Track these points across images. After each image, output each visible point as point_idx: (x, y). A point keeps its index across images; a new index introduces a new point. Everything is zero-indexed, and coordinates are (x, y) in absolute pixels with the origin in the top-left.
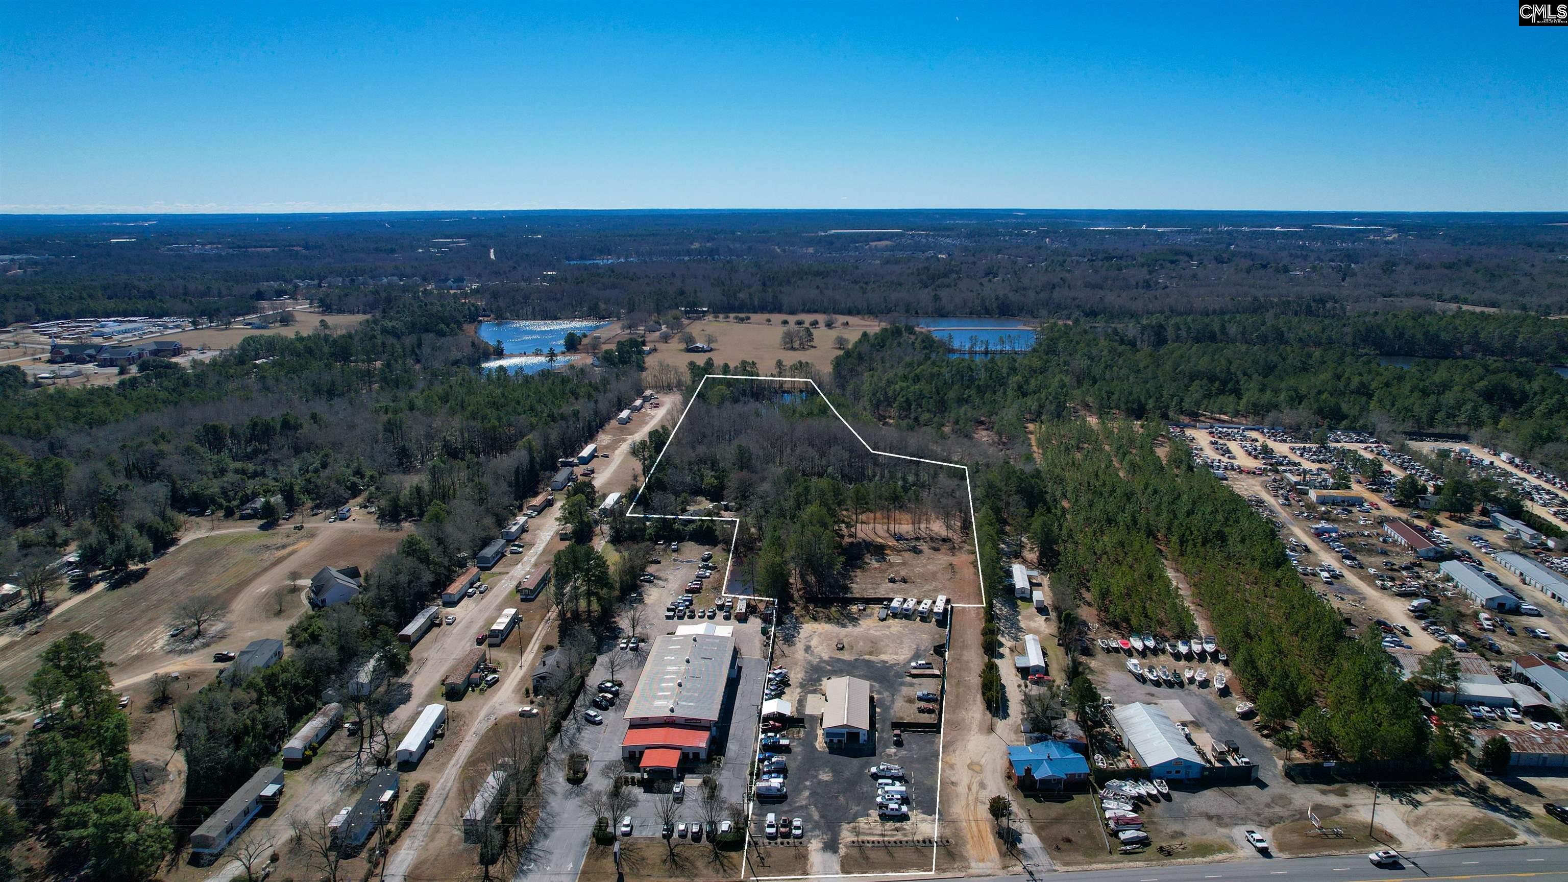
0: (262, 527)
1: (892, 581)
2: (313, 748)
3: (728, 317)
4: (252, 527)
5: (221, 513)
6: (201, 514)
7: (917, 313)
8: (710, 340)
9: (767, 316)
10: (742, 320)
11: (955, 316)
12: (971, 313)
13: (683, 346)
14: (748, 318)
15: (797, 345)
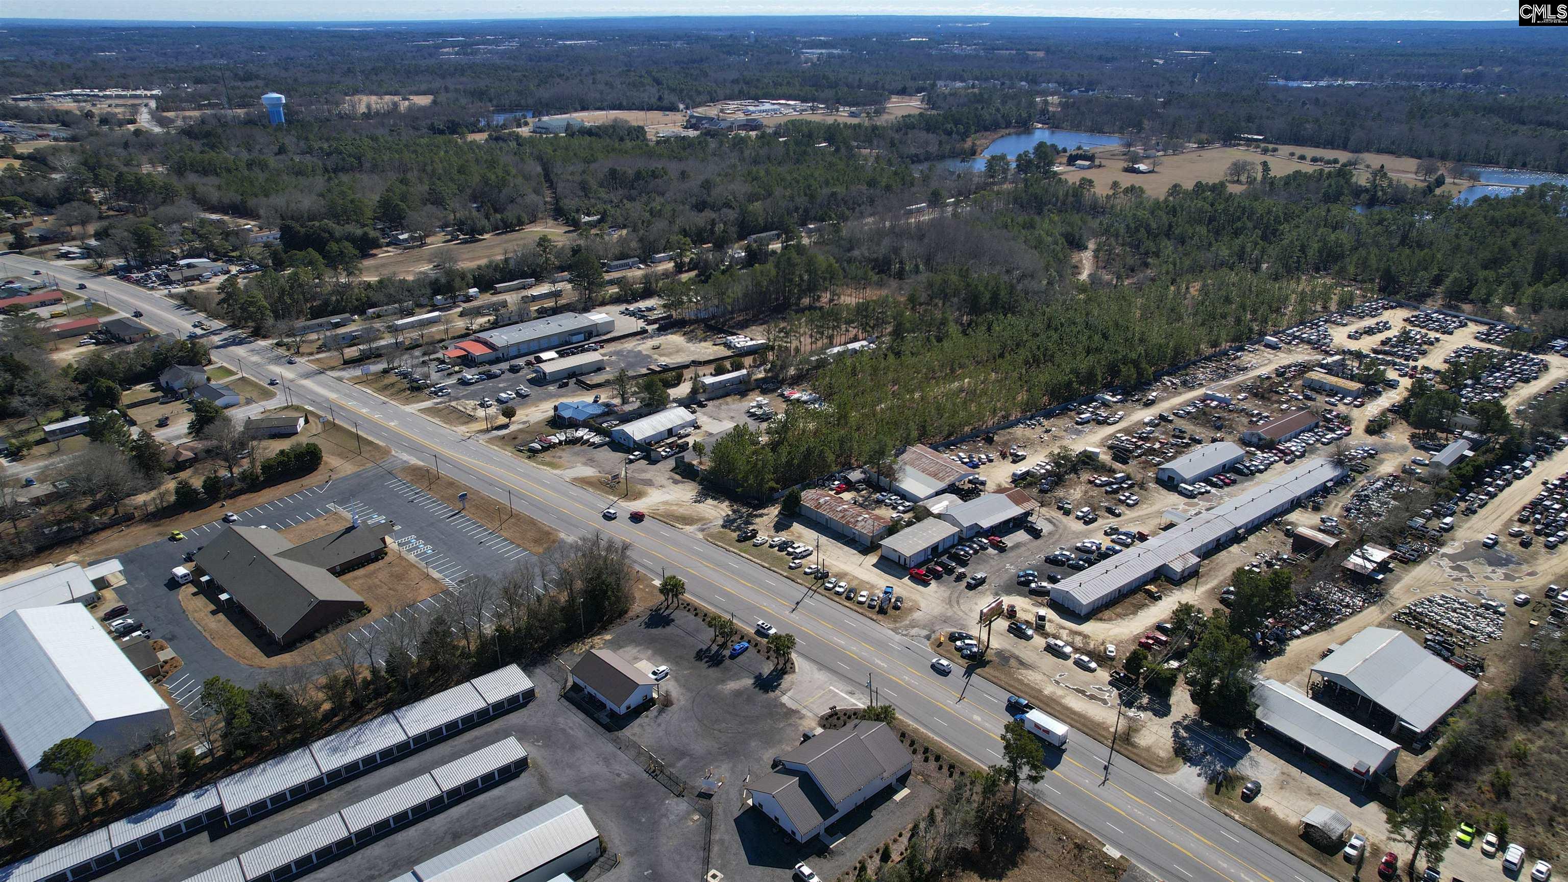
0: (566, 232)
2: (378, 315)
3: (1258, 147)
4: (561, 230)
5: (564, 221)
8: (1161, 164)
10: (1266, 151)
13: (1126, 165)
14: (1275, 150)
15: (1243, 178)
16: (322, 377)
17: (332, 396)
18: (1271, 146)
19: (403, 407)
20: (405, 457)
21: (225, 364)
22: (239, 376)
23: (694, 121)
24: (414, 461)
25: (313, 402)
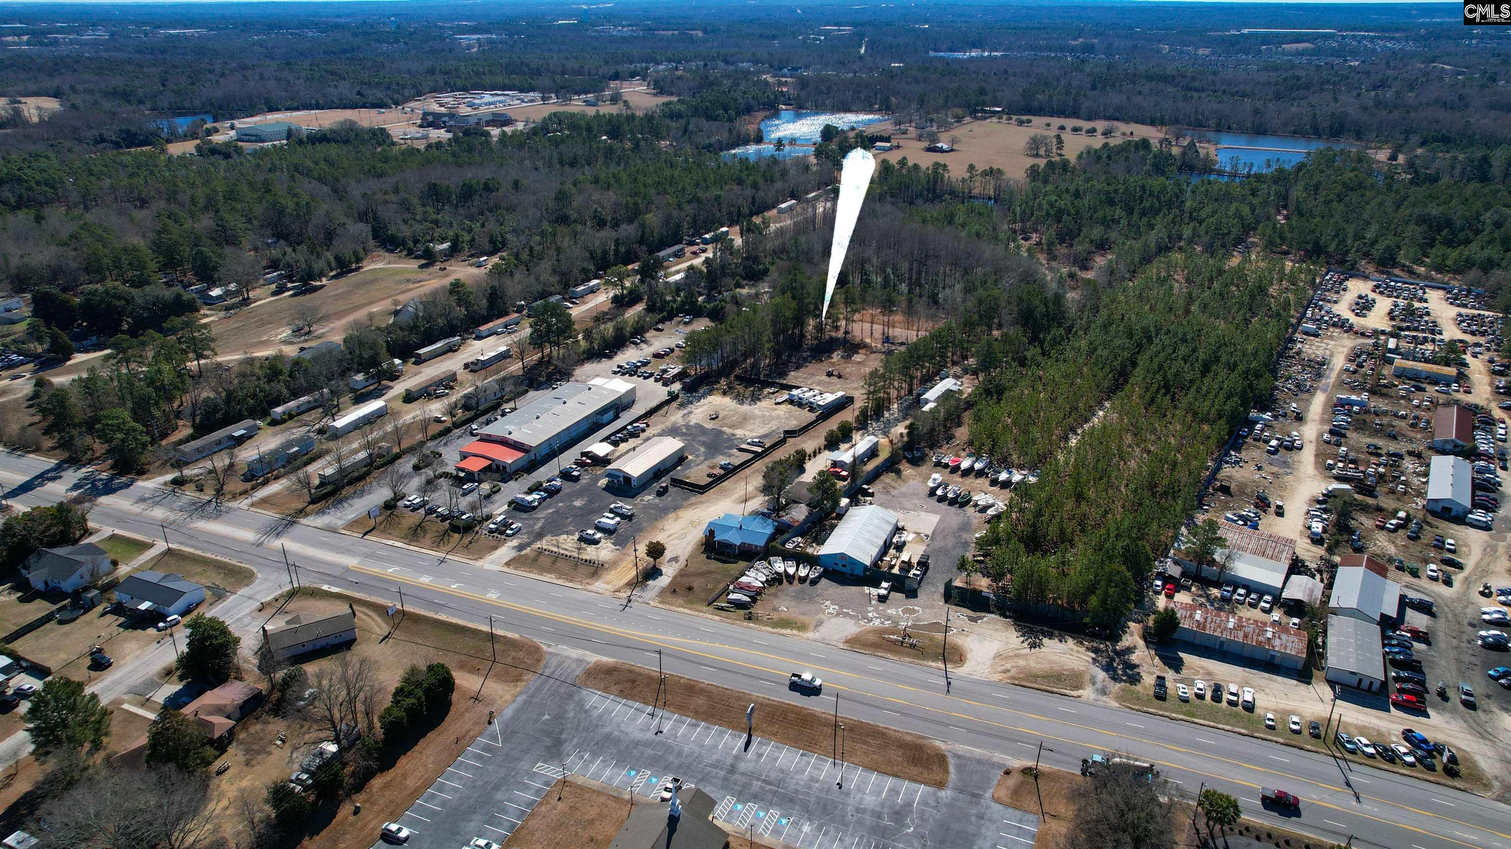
0: (422, 267)
1: (830, 374)
2: (290, 416)
3: (1010, 119)
4: (412, 265)
5: (405, 253)
6: (391, 251)
7: (1229, 128)
8: (954, 141)
9: (1047, 120)
10: (1021, 123)
11: (1274, 134)
12: (1294, 132)
13: (926, 144)
14: (1029, 121)
15: (1042, 152)
16: (297, 529)
17: (352, 562)
18: (1024, 118)
19: (479, 563)
20: (574, 653)
21: (118, 531)
22: (161, 546)
23: (430, 118)
24: (593, 658)
25: (334, 579)
